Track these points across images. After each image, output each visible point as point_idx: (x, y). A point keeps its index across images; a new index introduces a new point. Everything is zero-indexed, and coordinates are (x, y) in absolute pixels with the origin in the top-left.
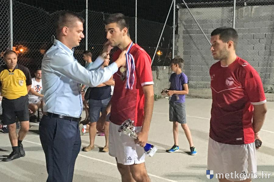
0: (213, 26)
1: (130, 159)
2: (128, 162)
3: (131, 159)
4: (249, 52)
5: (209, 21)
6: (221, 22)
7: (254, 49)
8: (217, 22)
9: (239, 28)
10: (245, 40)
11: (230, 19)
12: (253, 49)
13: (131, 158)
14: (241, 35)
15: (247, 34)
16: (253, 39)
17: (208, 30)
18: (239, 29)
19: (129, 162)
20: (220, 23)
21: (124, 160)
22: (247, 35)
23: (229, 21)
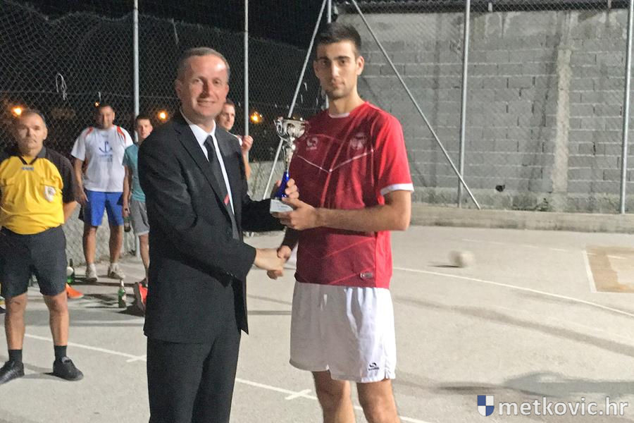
0: (418, 57)
1: (375, 368)
2: (371, 376)
3: (378, 368)
4: (498, 118)
5: (408, 45)
6: (437, 49)
7: (509, 110)
8: (427, 49)
9: (475, 64)
10: (489, 90)
11: (455, 42)
12: (507, 112)
13: (378, 365)
14: (480, 79)
15: (493, 76)
16: (506, 89)
17: (404, 67)
18: (475, 66)
19: (374, 375)
20: (433, 50)
21: (361, 372)
22: (493, 78)
23: (454, 45)
